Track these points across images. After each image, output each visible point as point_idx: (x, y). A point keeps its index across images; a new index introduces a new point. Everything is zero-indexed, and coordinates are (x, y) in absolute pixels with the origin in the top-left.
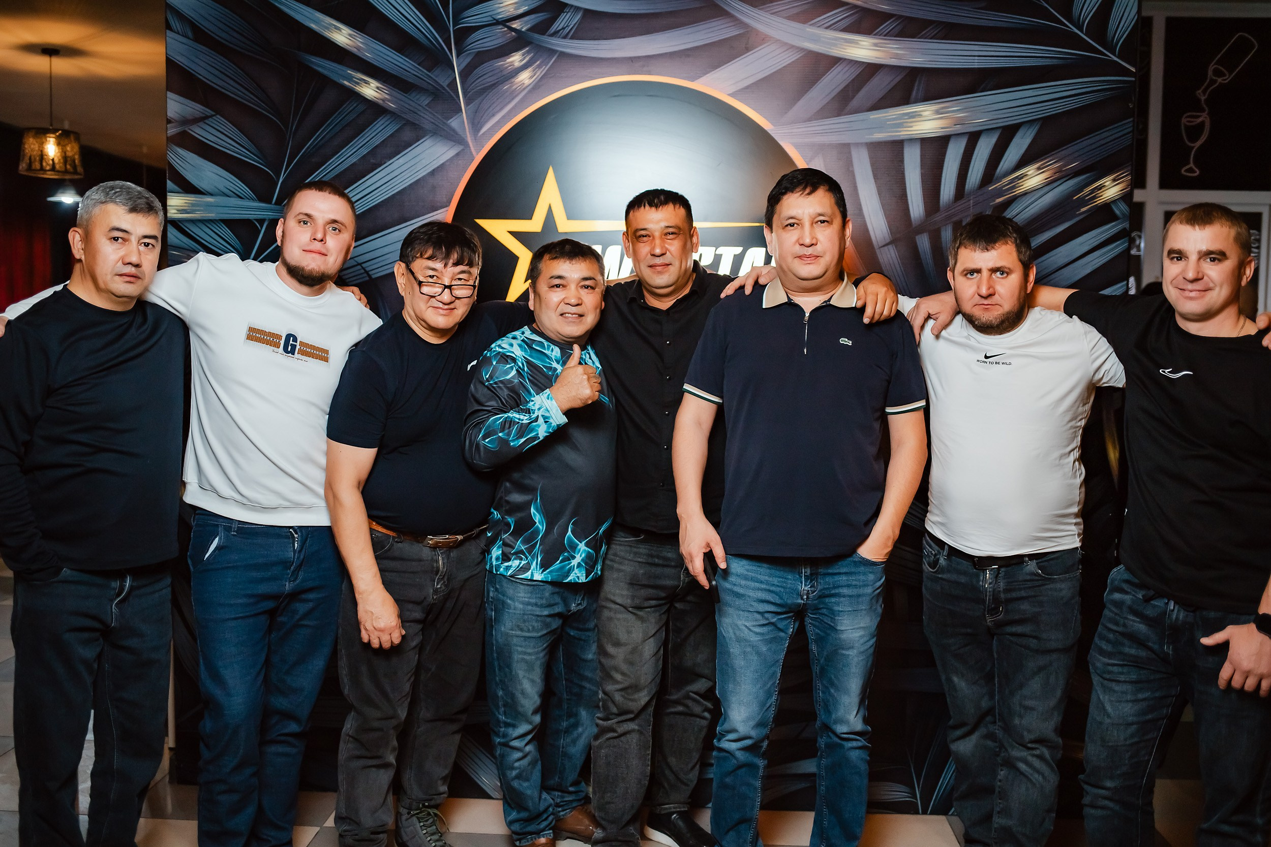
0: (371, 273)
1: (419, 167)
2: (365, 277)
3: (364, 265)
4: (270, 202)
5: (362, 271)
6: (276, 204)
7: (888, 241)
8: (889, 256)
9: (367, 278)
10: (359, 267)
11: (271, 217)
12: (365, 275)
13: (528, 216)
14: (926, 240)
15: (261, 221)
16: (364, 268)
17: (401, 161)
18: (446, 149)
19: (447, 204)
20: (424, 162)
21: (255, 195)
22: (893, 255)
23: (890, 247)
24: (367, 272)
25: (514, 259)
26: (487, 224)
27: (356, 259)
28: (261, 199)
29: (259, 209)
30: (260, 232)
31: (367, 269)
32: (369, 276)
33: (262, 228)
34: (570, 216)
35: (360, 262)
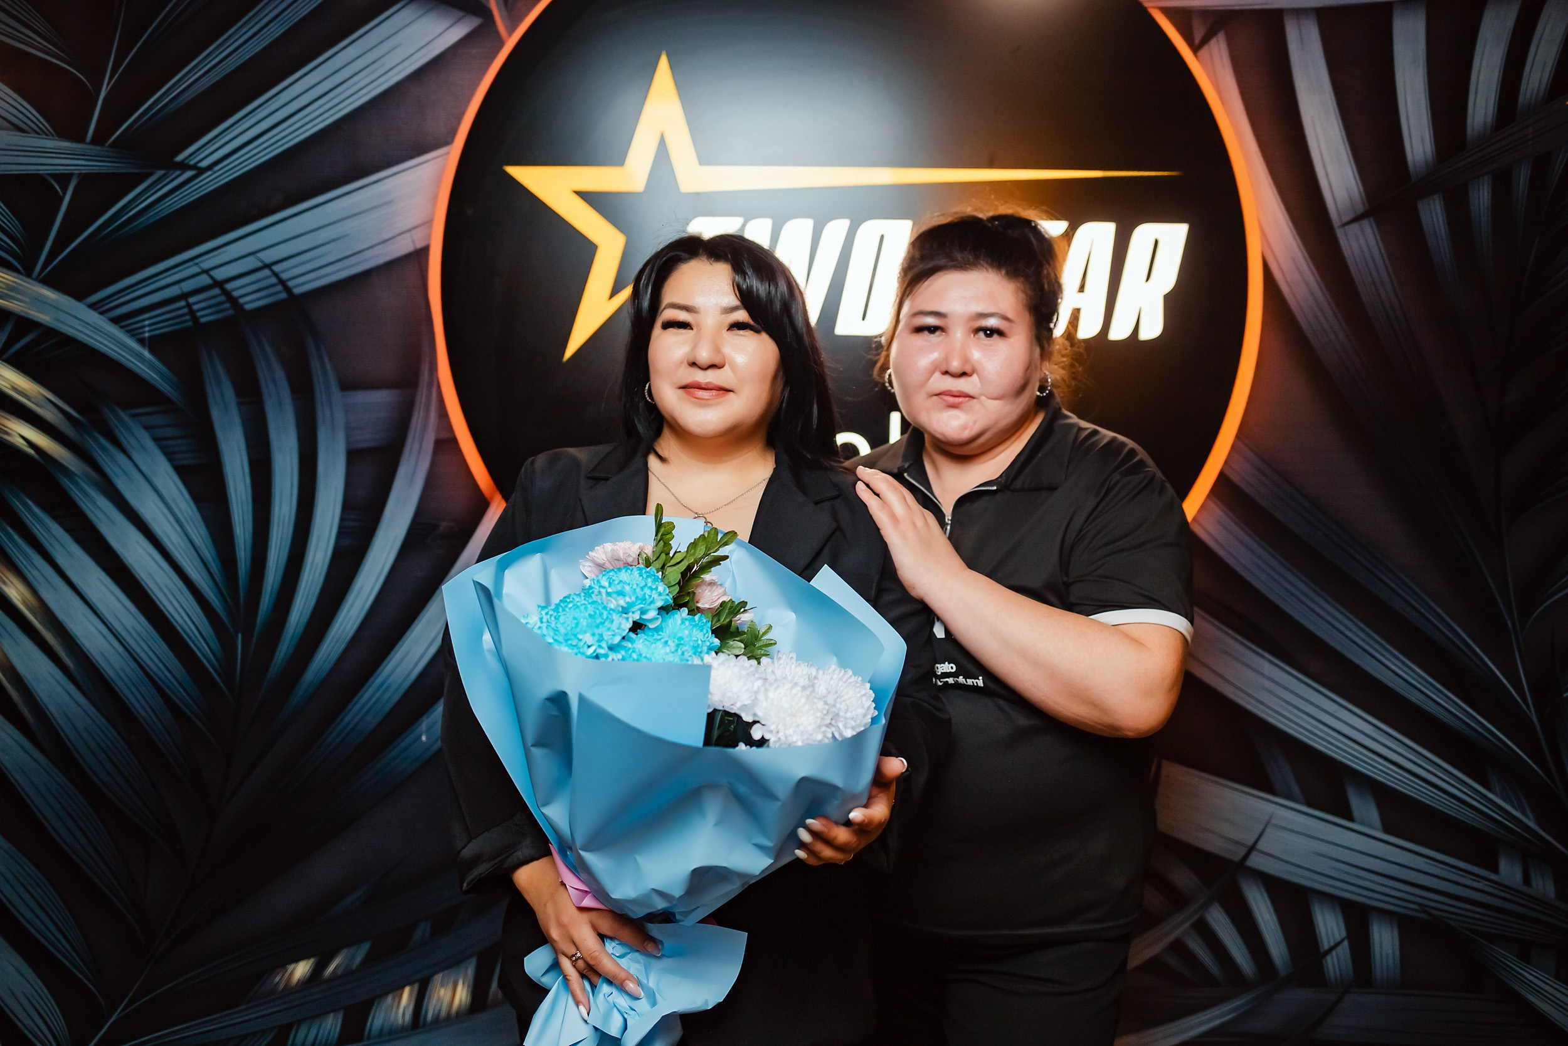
0: (290, 284)
1: (388, 62)
2: (279, 292)
3: (276, 268)
4: (80, 139)
5: (274, 280)
6: (94, 142)
7: (1361, 209)
8: (1362, 242)
9: (284, 295)
10: (267, 272)
11: (84, 170)
12: (279, 288)
13: (616, 158)
14: (1438, 207)
15: (64, 179)
16: (276, 275)
17: (352, 52)
18: (445, 24)
19: (448, 141)
20: (399, 55)
21: (47, 121)
22: (1372, 242)
23: (1365, 223)
24: (282, 282)
25: (587, 250)
26: (529, 177)
27: (259, 255)
28: (63, 133)
29: (58, 153)
30: (61, 199)
31: (284, 276)
32: (288, 290)
33: (65, 193)
34: (703, 160)
35: (268, 261)
